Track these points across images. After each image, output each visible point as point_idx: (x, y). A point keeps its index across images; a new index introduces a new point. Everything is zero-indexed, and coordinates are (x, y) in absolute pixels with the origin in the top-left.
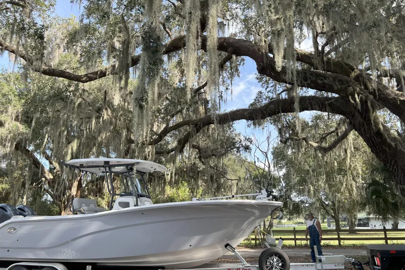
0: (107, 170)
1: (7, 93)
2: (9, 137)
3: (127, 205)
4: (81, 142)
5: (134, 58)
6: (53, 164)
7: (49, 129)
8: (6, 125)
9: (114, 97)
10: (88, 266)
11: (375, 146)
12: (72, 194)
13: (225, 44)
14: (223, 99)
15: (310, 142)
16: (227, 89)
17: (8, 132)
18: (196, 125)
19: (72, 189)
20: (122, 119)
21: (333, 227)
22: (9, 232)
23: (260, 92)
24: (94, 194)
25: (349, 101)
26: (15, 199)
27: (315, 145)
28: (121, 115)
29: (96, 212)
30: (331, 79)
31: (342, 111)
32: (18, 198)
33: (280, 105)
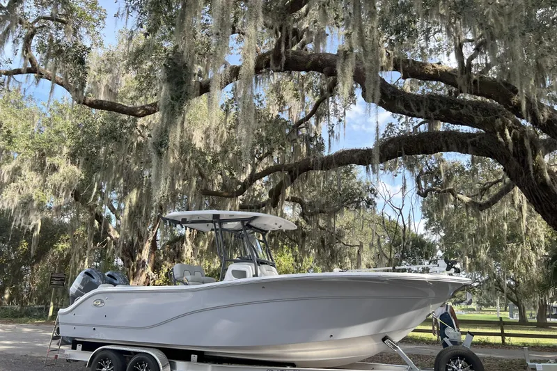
0: (217, 227)
1: (60, 130)
2: (63, 185)
3: (243, 274)
4: (141, 193)
5: (203, 84)
6: (120, 219)
7: (99, 176)
8: (61, 170)
9: (194, 133)
10: (192, 355)
11: (540, 203)
12: (143, 259)
13: (320, 62)
14: (335, 134)
15: (459, 196)
16: (340, 121)
17: (62, 178)
18: (290, 172)
19: (143, 253)
20: (192, 163)
21: (516, 318)
22: (95, 305)
23: (391, 125)
24: (170, 260)
25: (498, 138)
26: (75, 263)
27: (466, 199)
28: (191, 158)
29: (203, 283)
30: (471, 108)
31: (491, 152)
32: (79, 262)
33: (403, 144)
